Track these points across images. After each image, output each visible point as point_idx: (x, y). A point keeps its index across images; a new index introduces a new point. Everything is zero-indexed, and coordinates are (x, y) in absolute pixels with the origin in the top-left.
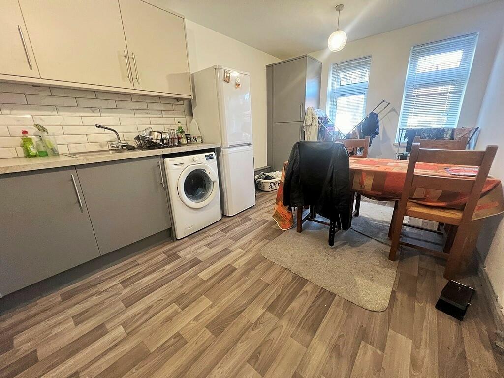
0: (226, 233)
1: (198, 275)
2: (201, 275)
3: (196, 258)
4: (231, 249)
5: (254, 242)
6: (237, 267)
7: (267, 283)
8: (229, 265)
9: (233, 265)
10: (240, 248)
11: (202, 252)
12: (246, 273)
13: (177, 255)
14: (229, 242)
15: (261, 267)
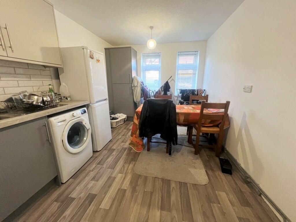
0: (102, 165)
1: (100, 207)
2: (102, 206)
3: (90, 193)
4: (113, 176)
5: (126, 166)
6: (126, 188)
7: (151, 192)
8: (119, 189)
9: (122, 188)
10: (119, 173)
11: (92, 187)
12: (134, 190)
13: (70, 197)
14: (109, 171)
15: (140, 181)
